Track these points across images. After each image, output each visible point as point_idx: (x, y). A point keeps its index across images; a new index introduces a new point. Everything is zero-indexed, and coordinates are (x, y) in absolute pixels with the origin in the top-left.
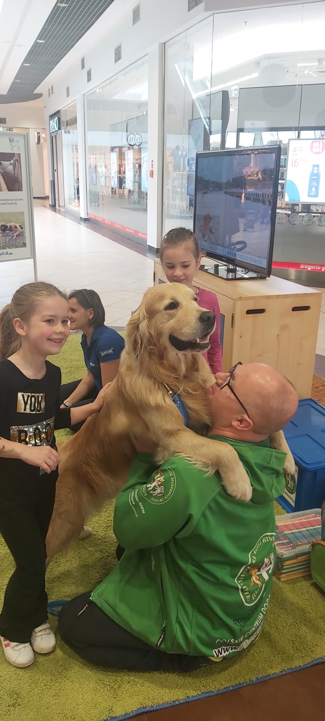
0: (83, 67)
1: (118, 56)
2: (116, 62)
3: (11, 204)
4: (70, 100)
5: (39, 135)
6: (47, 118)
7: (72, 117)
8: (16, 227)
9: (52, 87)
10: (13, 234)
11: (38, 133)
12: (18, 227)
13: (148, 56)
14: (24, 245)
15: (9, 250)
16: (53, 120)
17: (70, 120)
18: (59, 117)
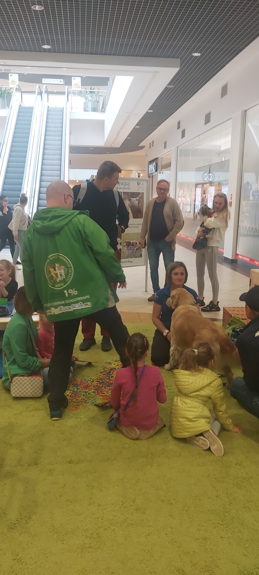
0: (179, 128)
1: (208, 119)
2: (205, 124)
3: (135, 227)
4: (166, 150)
5: (139, 175)
6: (147, 163)
7: (167, 163)
8: (136, 243)
9: (153, 141)
10: (134, 248)
11: (139, 174)
12: (138, 243)
13: (232, 119)
14: (141, 256)
15: (130, 260)
16: (152, 165)
17: (165, 164)
18: (156, 162)
